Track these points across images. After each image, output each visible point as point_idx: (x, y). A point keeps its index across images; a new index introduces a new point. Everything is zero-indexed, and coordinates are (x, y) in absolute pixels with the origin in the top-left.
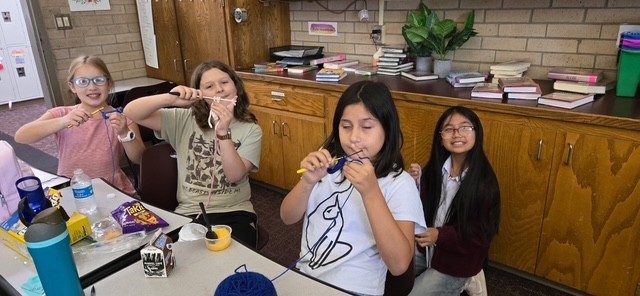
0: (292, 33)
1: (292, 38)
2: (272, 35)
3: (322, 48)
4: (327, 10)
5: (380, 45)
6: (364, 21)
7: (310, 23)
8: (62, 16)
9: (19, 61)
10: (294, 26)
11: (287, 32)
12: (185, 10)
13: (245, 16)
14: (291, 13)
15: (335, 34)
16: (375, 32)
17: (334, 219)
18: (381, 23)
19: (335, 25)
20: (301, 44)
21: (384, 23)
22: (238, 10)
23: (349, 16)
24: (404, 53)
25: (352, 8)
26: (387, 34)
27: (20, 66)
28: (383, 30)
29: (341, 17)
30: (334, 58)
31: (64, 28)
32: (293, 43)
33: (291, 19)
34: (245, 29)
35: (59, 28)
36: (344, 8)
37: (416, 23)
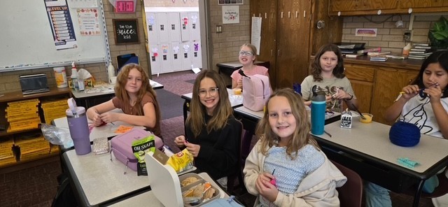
0: (343, 36)
1: (343, 38)
2: (332, 37)
3: (364, 44)
4: (371, 21)
5: (409, 42)
6: (400, 27)
7: (357, 30)
8: (219, 26)
9: (165, 52)
10: (344, 31)
11: (340, 35)
12: (283, 22)
13: (323, 25)
14: (344, 24)
15: (375, 35)
16: (406, 34)
17: (421, 116)
18: (410, 29)
19: (375, 30)
20: (348, 42)
21: (413, 29)
22: (320, 21)
23: (387, 25)
24: (429, 46)
25: (390, 20)
26: (414, 35)
27: (165, 54)
28: (412, 33)
29: (381, 25)
30: (375, 50)
31: (219, 32)
32: (342, 41)
33: (344, 27)
34: (320, 32)
35: (217, 32)
36: (384, 20)
37: (438, 29)
